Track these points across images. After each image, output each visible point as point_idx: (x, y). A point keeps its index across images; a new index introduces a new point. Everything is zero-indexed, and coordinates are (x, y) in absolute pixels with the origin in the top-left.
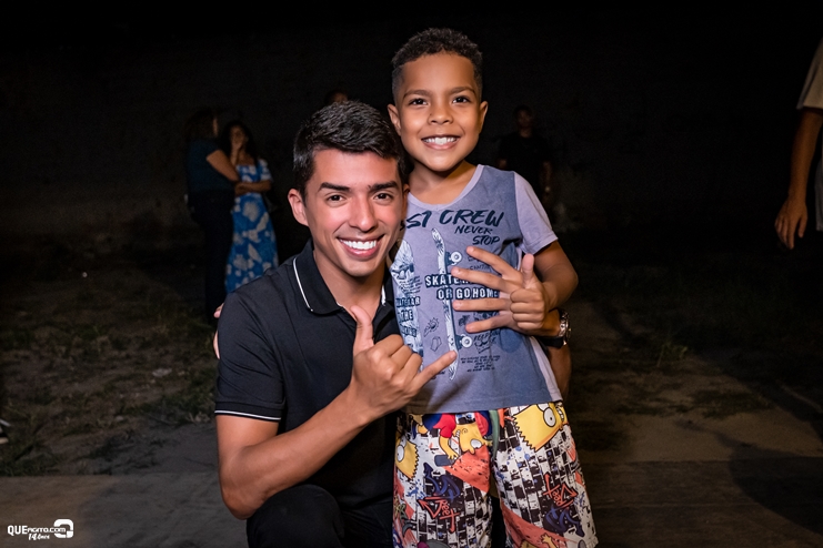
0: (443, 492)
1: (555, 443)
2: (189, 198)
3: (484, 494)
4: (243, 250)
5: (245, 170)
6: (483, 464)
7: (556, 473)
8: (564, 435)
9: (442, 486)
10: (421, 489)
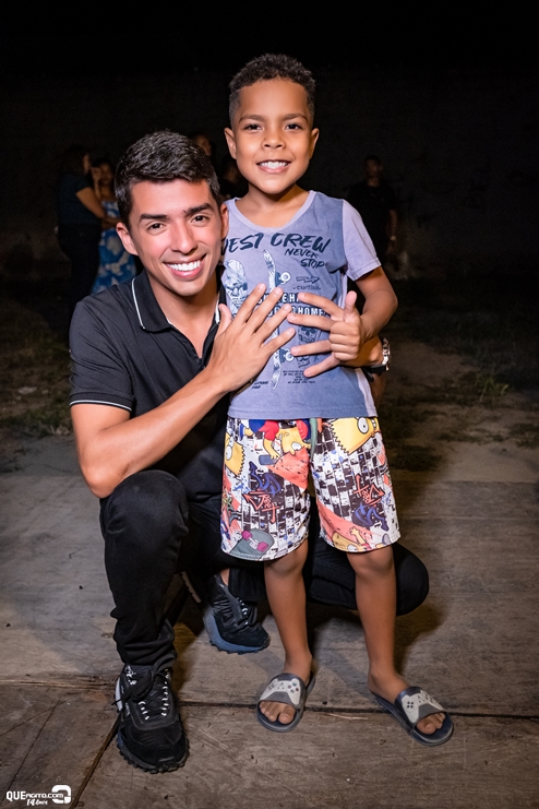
2: (59, 230)
6: (303, 465)
7: (366, 474)
8: (375, 441)
10: (246, 485)
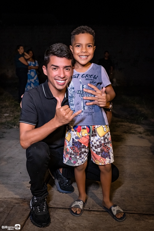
0: (76, 146)
1: (106, 136)
3: (87, 147)
4: (30, 84)
5: (32, 63)
9: (76, 144)
